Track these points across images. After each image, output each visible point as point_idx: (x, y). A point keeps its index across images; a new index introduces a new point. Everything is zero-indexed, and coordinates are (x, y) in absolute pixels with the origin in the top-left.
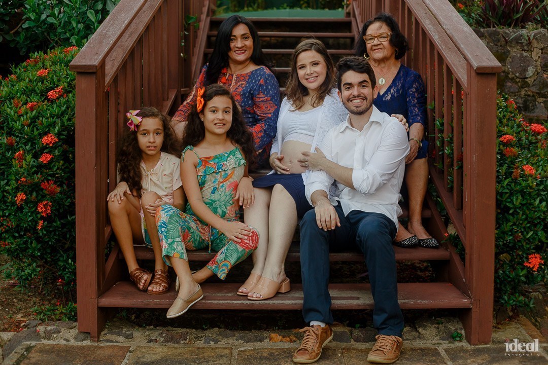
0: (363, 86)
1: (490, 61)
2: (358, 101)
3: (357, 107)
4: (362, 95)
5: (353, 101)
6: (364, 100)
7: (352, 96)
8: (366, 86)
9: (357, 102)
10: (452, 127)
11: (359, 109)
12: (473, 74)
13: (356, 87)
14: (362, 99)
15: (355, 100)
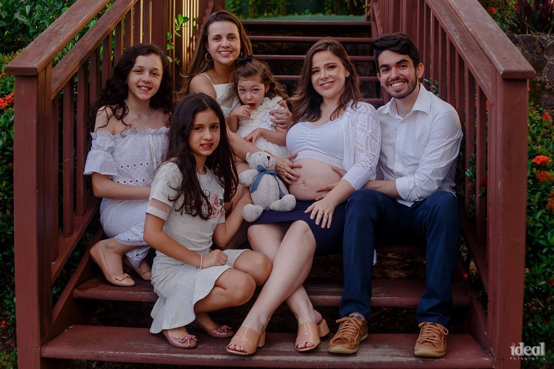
0: (403, 66)
1: (520, 63)
2: (398, 84)
3: (397, 91)
4: (401, 77)
5: (393, 85)
6: (405, 82)
7: (390, 80)
8: (406, 66)
9: (397, 85)
10: (475, 146)
11: (399, 94)
12: (499, 80)
13: (393, 69)
14: (402, 82)
15: (394, 83)
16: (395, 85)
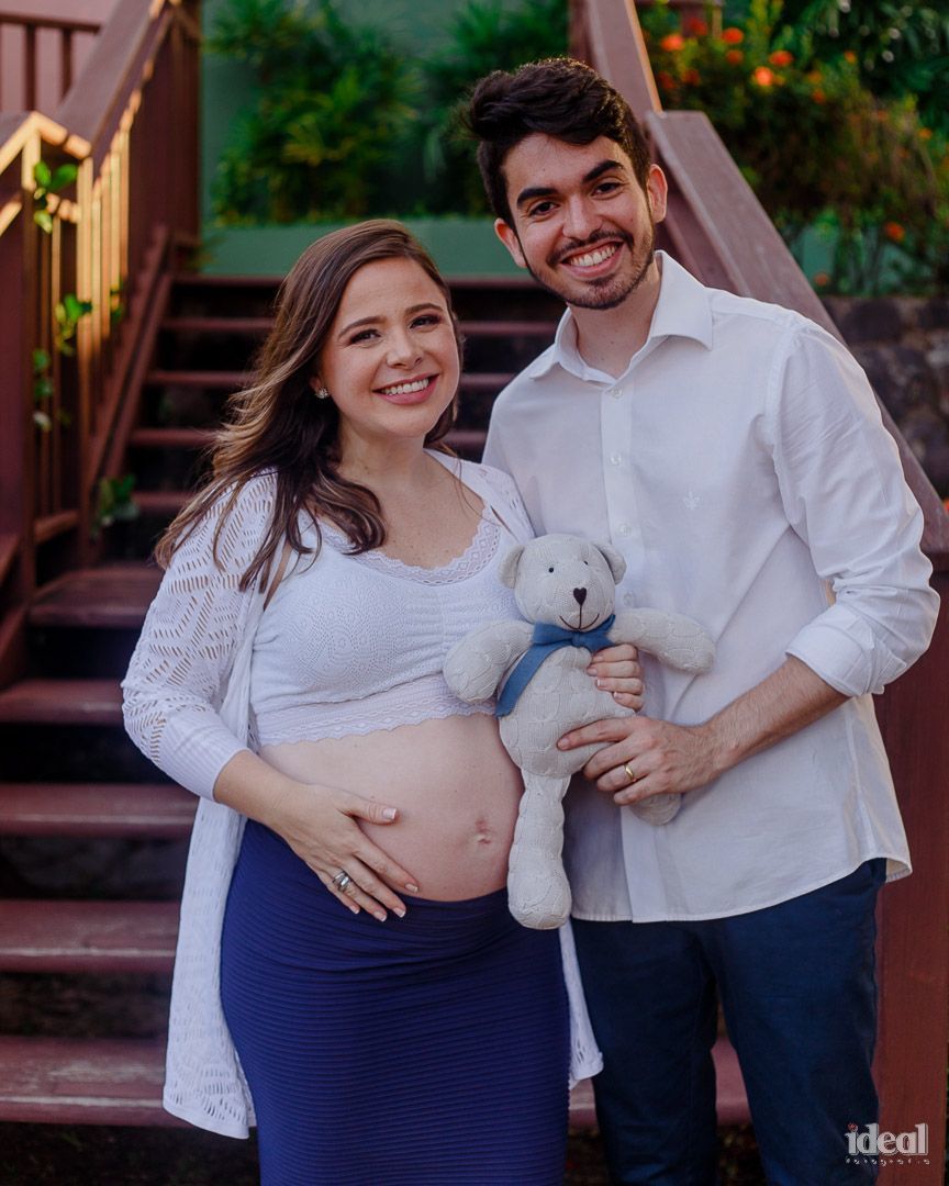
0: (607, 188)
2: (597, 257)
3: (598, 283)
4: (608, 228)
5: (576, 261)
6: (618, 245)
7: (565, 242)
8: (617, 185)
9: (592, 260)
11: (606, 290)
13: (575, 202)
14: (610, 244)
15: (581, 254)
16: (587, 260)
